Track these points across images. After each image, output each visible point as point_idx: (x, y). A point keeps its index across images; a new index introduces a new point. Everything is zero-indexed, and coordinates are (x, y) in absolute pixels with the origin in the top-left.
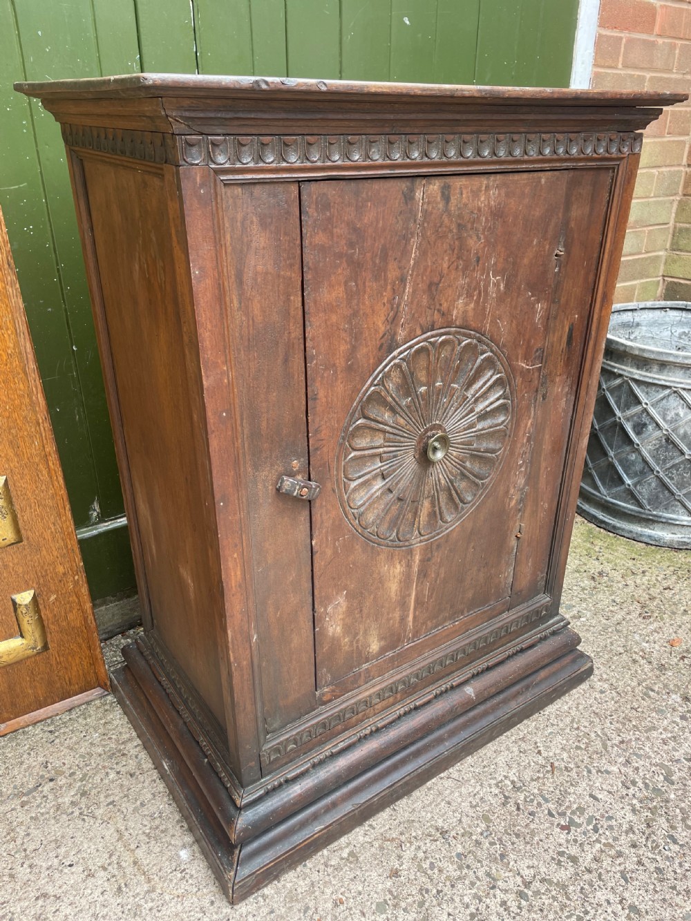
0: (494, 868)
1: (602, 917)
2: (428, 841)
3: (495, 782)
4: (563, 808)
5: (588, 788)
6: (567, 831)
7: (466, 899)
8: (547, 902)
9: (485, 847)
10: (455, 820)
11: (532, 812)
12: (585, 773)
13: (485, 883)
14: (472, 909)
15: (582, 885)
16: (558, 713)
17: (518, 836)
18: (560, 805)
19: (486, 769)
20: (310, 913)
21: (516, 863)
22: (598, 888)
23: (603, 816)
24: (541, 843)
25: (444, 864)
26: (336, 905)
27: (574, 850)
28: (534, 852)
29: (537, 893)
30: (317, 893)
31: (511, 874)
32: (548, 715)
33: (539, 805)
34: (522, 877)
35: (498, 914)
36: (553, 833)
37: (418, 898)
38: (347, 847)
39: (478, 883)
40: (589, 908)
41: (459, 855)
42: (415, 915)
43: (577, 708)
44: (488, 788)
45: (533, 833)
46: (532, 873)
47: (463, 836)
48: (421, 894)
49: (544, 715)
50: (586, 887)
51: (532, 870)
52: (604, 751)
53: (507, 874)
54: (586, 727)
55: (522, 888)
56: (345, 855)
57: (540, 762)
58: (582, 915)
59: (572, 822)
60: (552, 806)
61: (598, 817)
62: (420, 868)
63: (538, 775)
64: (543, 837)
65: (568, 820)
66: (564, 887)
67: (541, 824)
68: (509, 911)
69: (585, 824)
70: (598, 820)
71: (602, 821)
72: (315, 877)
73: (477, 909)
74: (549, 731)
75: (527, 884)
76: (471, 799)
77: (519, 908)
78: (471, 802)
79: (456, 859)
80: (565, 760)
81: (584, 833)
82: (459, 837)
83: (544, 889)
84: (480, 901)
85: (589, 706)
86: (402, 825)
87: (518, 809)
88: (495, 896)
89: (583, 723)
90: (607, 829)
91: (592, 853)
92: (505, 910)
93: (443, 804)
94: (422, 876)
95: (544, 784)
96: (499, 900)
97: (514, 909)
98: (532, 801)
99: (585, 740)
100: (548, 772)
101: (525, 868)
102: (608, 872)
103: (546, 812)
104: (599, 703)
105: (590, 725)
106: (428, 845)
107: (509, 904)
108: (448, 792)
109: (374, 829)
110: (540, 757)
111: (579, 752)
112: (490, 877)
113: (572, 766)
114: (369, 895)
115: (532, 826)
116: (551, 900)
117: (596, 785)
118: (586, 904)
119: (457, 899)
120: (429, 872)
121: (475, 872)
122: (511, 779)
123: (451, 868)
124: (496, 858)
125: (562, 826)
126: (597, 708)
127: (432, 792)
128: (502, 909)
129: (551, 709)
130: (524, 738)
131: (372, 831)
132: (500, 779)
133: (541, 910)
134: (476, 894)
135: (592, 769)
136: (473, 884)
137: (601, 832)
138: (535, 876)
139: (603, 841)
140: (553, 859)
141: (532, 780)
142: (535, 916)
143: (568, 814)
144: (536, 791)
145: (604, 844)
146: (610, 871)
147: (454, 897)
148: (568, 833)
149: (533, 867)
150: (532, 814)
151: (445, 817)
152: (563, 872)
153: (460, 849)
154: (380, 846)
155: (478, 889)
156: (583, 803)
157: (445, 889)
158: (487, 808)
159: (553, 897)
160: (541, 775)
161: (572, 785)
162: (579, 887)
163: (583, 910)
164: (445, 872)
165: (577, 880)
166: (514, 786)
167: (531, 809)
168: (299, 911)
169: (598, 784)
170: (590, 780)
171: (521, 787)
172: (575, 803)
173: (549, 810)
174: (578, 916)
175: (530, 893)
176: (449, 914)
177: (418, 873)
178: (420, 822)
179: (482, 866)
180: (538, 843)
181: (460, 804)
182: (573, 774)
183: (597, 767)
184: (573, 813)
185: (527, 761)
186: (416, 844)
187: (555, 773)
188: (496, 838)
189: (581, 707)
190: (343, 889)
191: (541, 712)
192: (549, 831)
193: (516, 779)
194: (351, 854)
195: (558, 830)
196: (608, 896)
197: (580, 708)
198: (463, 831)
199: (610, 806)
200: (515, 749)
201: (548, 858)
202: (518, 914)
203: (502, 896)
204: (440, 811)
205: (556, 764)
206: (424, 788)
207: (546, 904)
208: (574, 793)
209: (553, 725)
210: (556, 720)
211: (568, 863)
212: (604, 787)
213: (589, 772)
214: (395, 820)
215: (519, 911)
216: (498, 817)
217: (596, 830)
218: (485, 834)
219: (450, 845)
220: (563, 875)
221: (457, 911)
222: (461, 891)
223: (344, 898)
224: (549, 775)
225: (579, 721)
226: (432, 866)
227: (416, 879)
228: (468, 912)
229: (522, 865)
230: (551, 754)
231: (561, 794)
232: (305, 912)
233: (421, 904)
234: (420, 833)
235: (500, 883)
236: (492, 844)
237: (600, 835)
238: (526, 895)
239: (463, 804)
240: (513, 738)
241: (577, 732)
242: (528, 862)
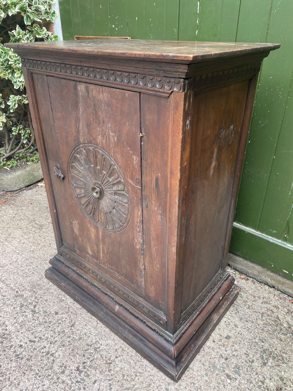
0: (58, 343)
1: (37, 382)
2: (69, 321)
3: (98, 340)
4: (88, 368)
5: (99, 379)
6: (76, 369)
7: (46, 335)
8: (45, 362)
9: (67, 339)
10: (79, 328)
11: (85, 356)
12: (108, 378)
13: (53, 340)
14: (43, 337)
15: (52, 375)
16: (144, 366)
17: (73, 350)
18: (89, 367)
19: (104, 336)
20: (43, 295)
21: (61, 350)
22: (50, 381)
23: (85, 385)
24: (70, 359)
25: (60, 327)
26: (46, 300)
27: (67, 372)
28: (66, 357)
29: (48, 358)
30: (49, 295)
31: (56, 349)
32: (141, 361)
33: (89, 358)
34: (55, 353)
35: (41, 346)
36: (75, 364)
37: (48, 321)
38: (66, 298)
39: (53, 338)
40: (41, 377)
41: (64, 331)
42: (41, 321)
43: (151, 375)
44: (95, 338)
45: (74, 356)
46: (57, 356)
47: (72, 331)
48: (49, 322)
49: (141, 359)
50: (51, 377)
51: (58, 356)
52: (124, 388)
53: (56, 347)
54: (138, 379)
55: (50, 353)
56: (63, 299)
57: (112, 358)
58: (39, 375)
59: (81, 372)
60: (88, 364)
61: (84, 383)
62: (59, 320)
63: (104, 357)
64: (73, 360)
65: (82, 370)
66: (51, 369)
67: (79, 359)
68: (41, 349)
69: (81, 377)
70: (83, 383)
71: (83, 385)
72: (55, 293)
73: (43, 339)
74: (131, 362)
75: (52, 355)
76: (88, 332)
77: (43, 353)
78: (87, 333)
79: (62, 330)
80: (115, 369)
81: (75, 377)
82: (71, 330)
83: (50, 361)
84: (46, 340)
85: (153, 382)
86: (75, 312)
87: (86, 350)
88: (48, 344)
89: (140, 378)
90: (79, 387)
91: (66, 380)
92: (42, 348)
93: (85, 323)
94: (55, 321)
95: (100, 360)
96: (46, 345)
97: (42, 351)
98: (91, 356)
99: (129, 379)
100: (107, 361)
101: (58, 354)
102: (57, 386)
103: (85, 361)
104: (157, 387)
105: (141, 382)
106: (68, 321)
107: (45, 349)
108: (91, 324)
109: (73, 304)
110: (114, 358)
111: (121, 376)
112: (55, 342)
113: (112, 372)
114: (49, 308)
115: (77, 355)
116: (45, 364)
117: (102, 383)
118: (43, 376)
119: (46, 332)
120: (57, 323)
121: (57, 337)
122: (101, 347)
123: (59, 330)
124: (63, 343)
125: (79, 368)
126: (153, 386)
127: (90, 319)
128: (42, 347)
129: (146, 362)
130: (124, 350)
131: (72, 304)
132: (100, 342)
133: (41, 360)
134: (48, 338)
135: (111, 381)
136: (52, 337)
137: (77, 384)
138: (55, 357)
139: (72, 385)
140: (63, 364)
141: (101, 355)
142: (39, 358)
143: (85, 370)
144: (96, 357)
145: (71, 386)
146: (58, 387)
147: (47, 331)
148: (75, 370)
149: (59, 356)
150: (84, 355)
151: (79, 325)
152: (57, 368)
153: (66, 331)
154: (67, 307)
155: (50, 338)
156: (91, 377)
157: (50, 328)
158: (85, 339)
159: (47, 364)
160: (104, 359)
161: (101, 372)
162: (50, 374)
163: (41, 375)
164: (57, 328)
165: (54, 373)
166: (97, 348)
167: (86, 355)
168: (44, 292)
169: (102, 384)
170: (105, 380)
171: (97, 351)
172: (91, 373)
173: (87, 362)
174: (39, 373)
175: (48, 356)
176: (41, 331)
177: (57, 320)
178: (77, 317)
179: (59, 339)
180: (70, 358)
181: (85, 329)
182: (107, 373)
183: (113, 384)
184: (86, 372)
185: (111, 353)
186: (68, 317)
187: (107, 365)
188: (71, 343)
189: (152, 377)
190: (50, 300)
191: (143, 358)
192: (75, 362)
193: (101, 348)
194: (63, 300)
195: (76, 366)
196: (46, 385)
197: (150, 377)
198: (74, 331)
199: (91, 389)
200: (117, 347)
201: (63, 362)
202: (40, 352)
203: (48, 346)
204: (82, 323)
205: (112, 365)
206: (91, 316)
207: (44, 362)
208: (96, 373)
209: (136, 363)
210: (138, 365)
211: (61, 370)
212: (102, 387)
213: (110, 380)
214: (77, 309)
215: (41, 352)
216: (81, 343)
217: (77, 382)
218: (73, 339)
219: (68, 328)
220: (56, 368)
221: (42, 333)
222: (50, 333)
223: (48, 302)
224: (105, 362)
225: (141, 376)
226: (59, 323)
227: (54, 319)
228: (42, 336)
229: (60, 352)
230: (117, 363)
231: (95, 367)
232: (44, 294)
233: (45, 322)
234: (72, 318)
235: (52, 345)
236: (69, 342)
237: (75, 384)
238: (48, 355)
239: (86, 330)
240: (123, 346)
241: (134, 375)
242: (61, 354)
